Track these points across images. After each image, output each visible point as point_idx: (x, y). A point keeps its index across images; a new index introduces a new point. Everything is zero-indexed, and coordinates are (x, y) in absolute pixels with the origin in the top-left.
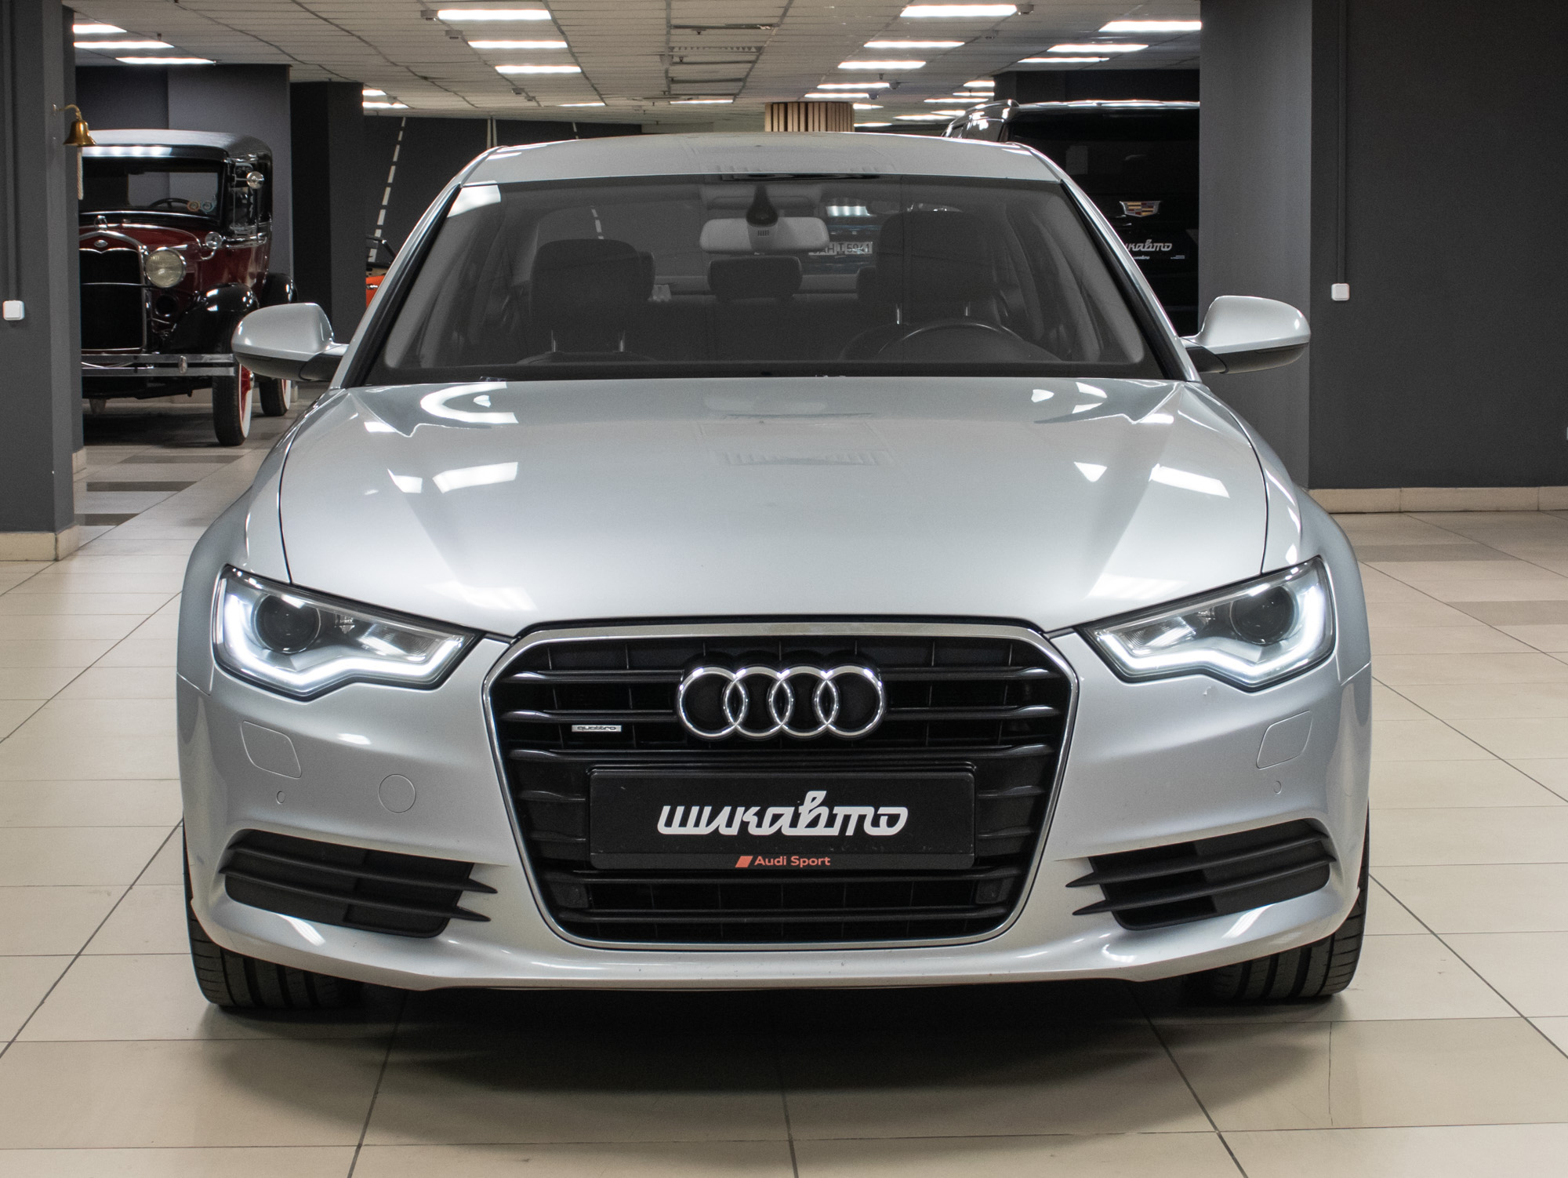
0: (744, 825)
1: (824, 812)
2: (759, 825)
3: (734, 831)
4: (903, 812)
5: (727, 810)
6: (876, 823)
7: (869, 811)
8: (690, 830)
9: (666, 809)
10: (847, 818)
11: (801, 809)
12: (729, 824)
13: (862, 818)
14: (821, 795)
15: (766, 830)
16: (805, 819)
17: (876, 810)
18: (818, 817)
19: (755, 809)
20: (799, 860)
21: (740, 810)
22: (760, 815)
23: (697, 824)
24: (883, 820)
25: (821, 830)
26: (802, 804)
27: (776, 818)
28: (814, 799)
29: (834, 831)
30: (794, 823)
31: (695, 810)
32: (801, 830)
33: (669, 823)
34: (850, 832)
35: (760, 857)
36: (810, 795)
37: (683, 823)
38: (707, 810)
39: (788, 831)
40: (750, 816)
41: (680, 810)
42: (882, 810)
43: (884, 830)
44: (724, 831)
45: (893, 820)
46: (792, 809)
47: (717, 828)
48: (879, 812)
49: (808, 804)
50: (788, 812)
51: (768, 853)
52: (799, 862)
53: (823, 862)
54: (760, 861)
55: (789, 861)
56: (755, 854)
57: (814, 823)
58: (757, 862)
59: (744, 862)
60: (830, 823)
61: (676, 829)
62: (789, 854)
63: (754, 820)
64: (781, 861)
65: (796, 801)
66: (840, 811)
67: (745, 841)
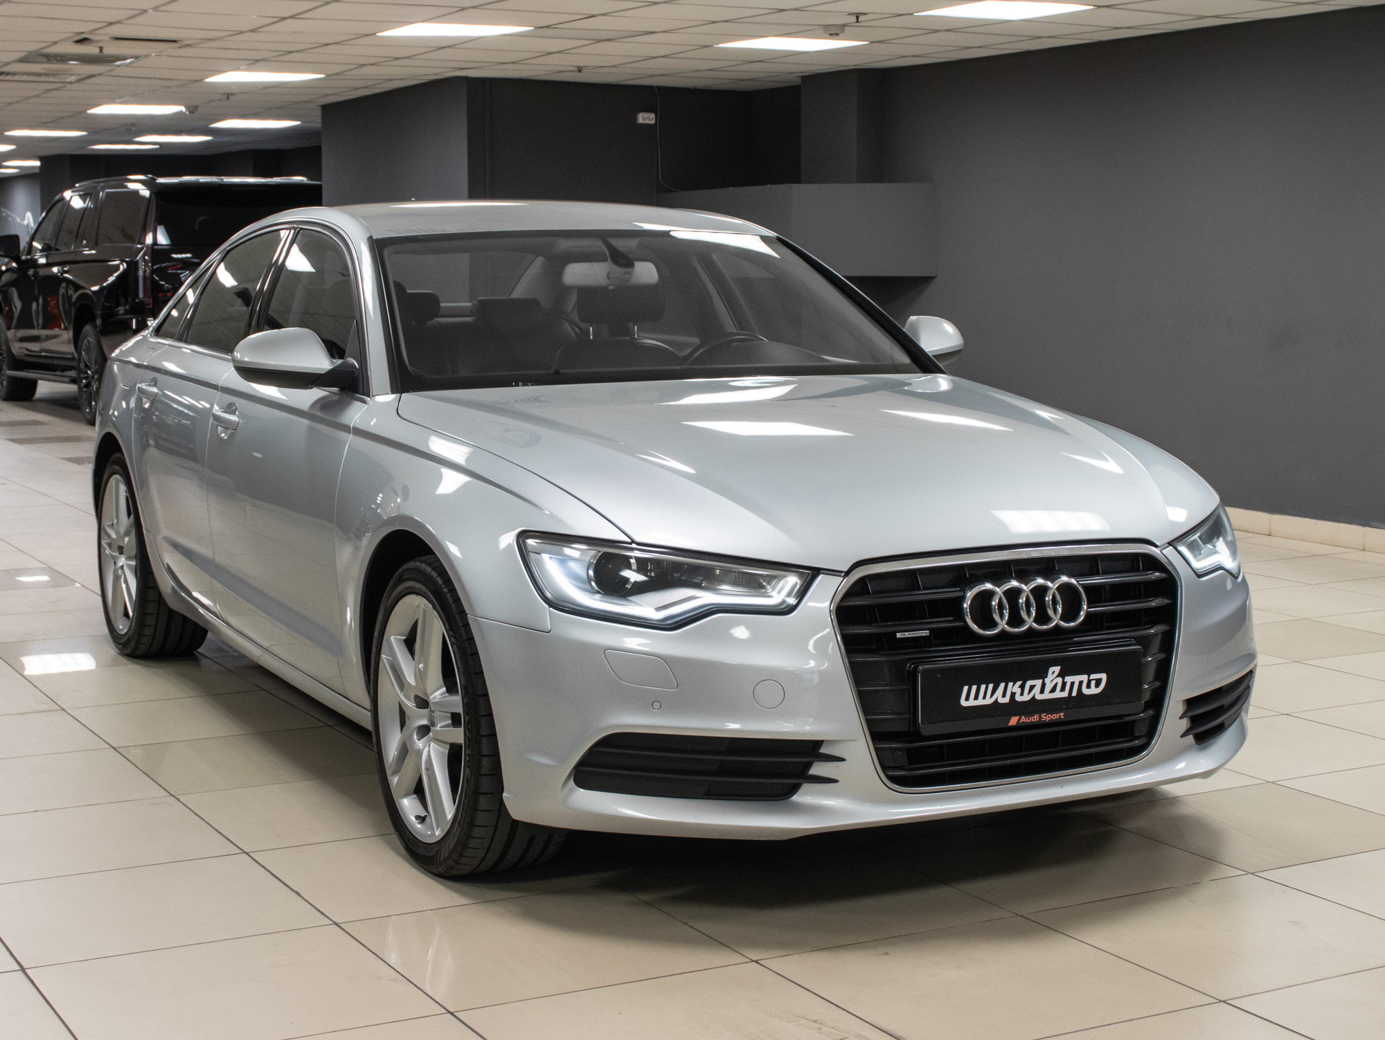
0: (1013, 694)
1: (1059, 680)
2: (1022, 694)
3: (1006, 700)
4: (1103, 676)
5: (1002, 685)
6: (1088, 686)
7: (1084, 678)
8: (980, 702)
9: (966, 688)
10: (1072, 684)
11: (1046, 679)
12: (1004, 696)
13: (1081, 683)
14: (1057, 669)
15: (1026, 697)
16: (1048, 687)
17: (1089, 677)
18: (1056, 685)
19: (1019, 683)
20: (1045, 716)
21: (1011, 684)
22: (1022, 687)
23: (984, 698)
24: (1093, 683)
25: (1058, 694)
26: (1046, 677)
27: (1032, 687)
28: (1054, 672)
29: (1065, 694)
30: (1042, 691)
31: (983, 687)
32: (1047, 695)
33: (967, 699)
34: (1074, 694)
35: (1023, 717)
36: (1051, 669)
37: (976, 698)
38: (991, 686)
39: (1039, 697)
40: (1014, 688)
41: (974, 688)
42: (1093, 676)
43: (1094, 691)
44: (1001, 700)
45: (1098, 682)
46: (1041, 680)
47: (997, 699)
48: (1091, 678)
49: (1050, 676)
50: (1038, 683)
51: (1029, 714)
52: (1046, 718)
53: (1060, 716)
54: (1023, 719)
55: (1040, 717)
56: (1020, 714)
57: (1053, 690)
58: (1022, 720)
59: (1014, 721)
60: (1063, 689)
61: (972, 703)
62: (1040, 712)
63: (1018, 691)
64: (1035, 718)
65: (1042, 675)
66: (1069, 679)
67: (1014, 707)
